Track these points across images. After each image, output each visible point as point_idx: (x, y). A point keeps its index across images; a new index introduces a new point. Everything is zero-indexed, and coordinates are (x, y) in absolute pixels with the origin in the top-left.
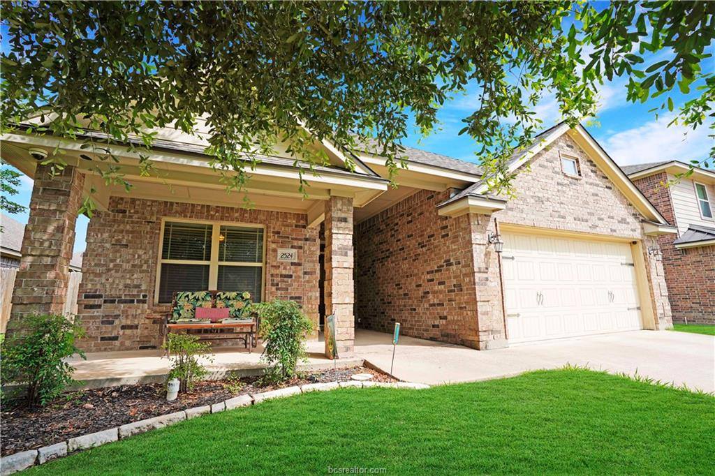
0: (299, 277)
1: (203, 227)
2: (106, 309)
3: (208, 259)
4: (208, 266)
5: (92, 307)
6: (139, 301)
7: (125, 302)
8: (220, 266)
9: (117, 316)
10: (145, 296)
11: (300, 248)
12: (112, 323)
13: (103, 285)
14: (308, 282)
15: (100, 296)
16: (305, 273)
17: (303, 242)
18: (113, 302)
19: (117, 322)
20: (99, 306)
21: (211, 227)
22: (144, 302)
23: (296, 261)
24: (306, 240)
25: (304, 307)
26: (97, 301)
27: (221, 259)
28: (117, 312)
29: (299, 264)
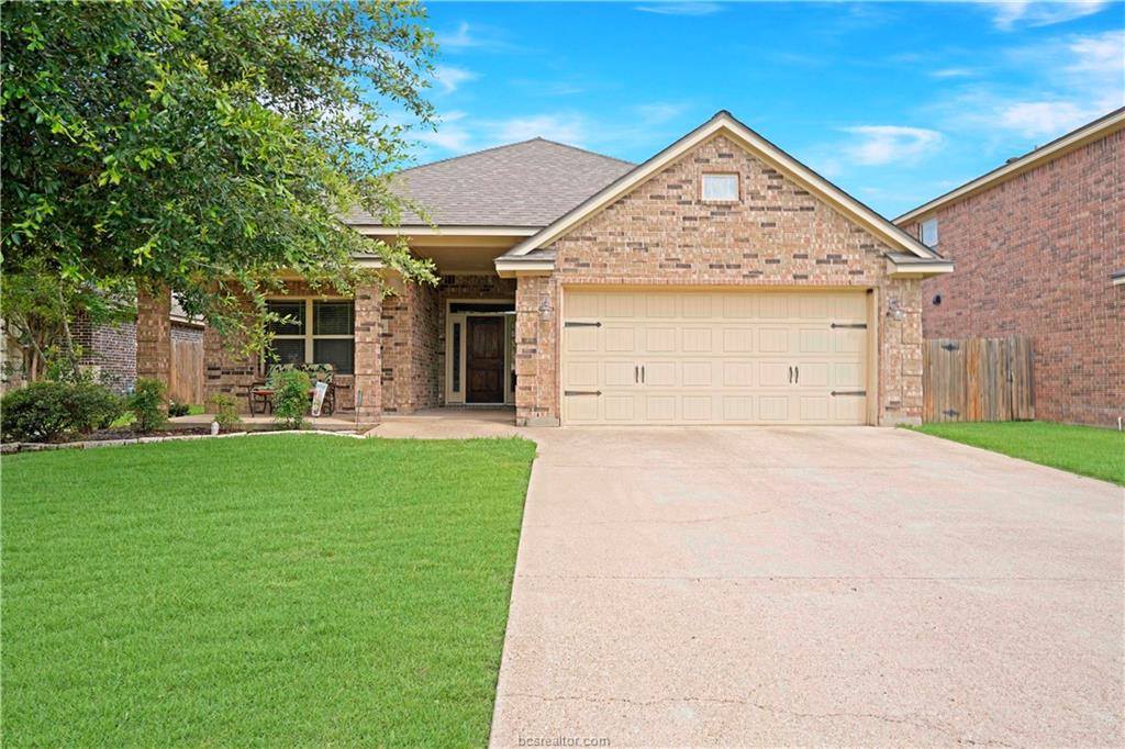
0: (391, 348)
1: (297, 303)
2: (224, 379)
3: (304, 333)
4: (304, 340)
5: (214, 377)
6: (248, 373)
7: (237, 373)
8: (315, 340)
9: (232, 386)
10: (252, 369)
11: (392, 317)
12: (229, 391)
13: (220, 359)
14: (400, 353)
15: (218, 369)
16: (396, 344)
17: (394, 312)
18: (228, 373)
19: (233, 390)
20: (219, 377)
21: (304, 302)
22: (252, 373)
23: (387, 332)
24: (397, 309)
25: (396, 379)
26: (218, 373)
27: (315, 333)
28: (232, 382)
29: (390, 335)
